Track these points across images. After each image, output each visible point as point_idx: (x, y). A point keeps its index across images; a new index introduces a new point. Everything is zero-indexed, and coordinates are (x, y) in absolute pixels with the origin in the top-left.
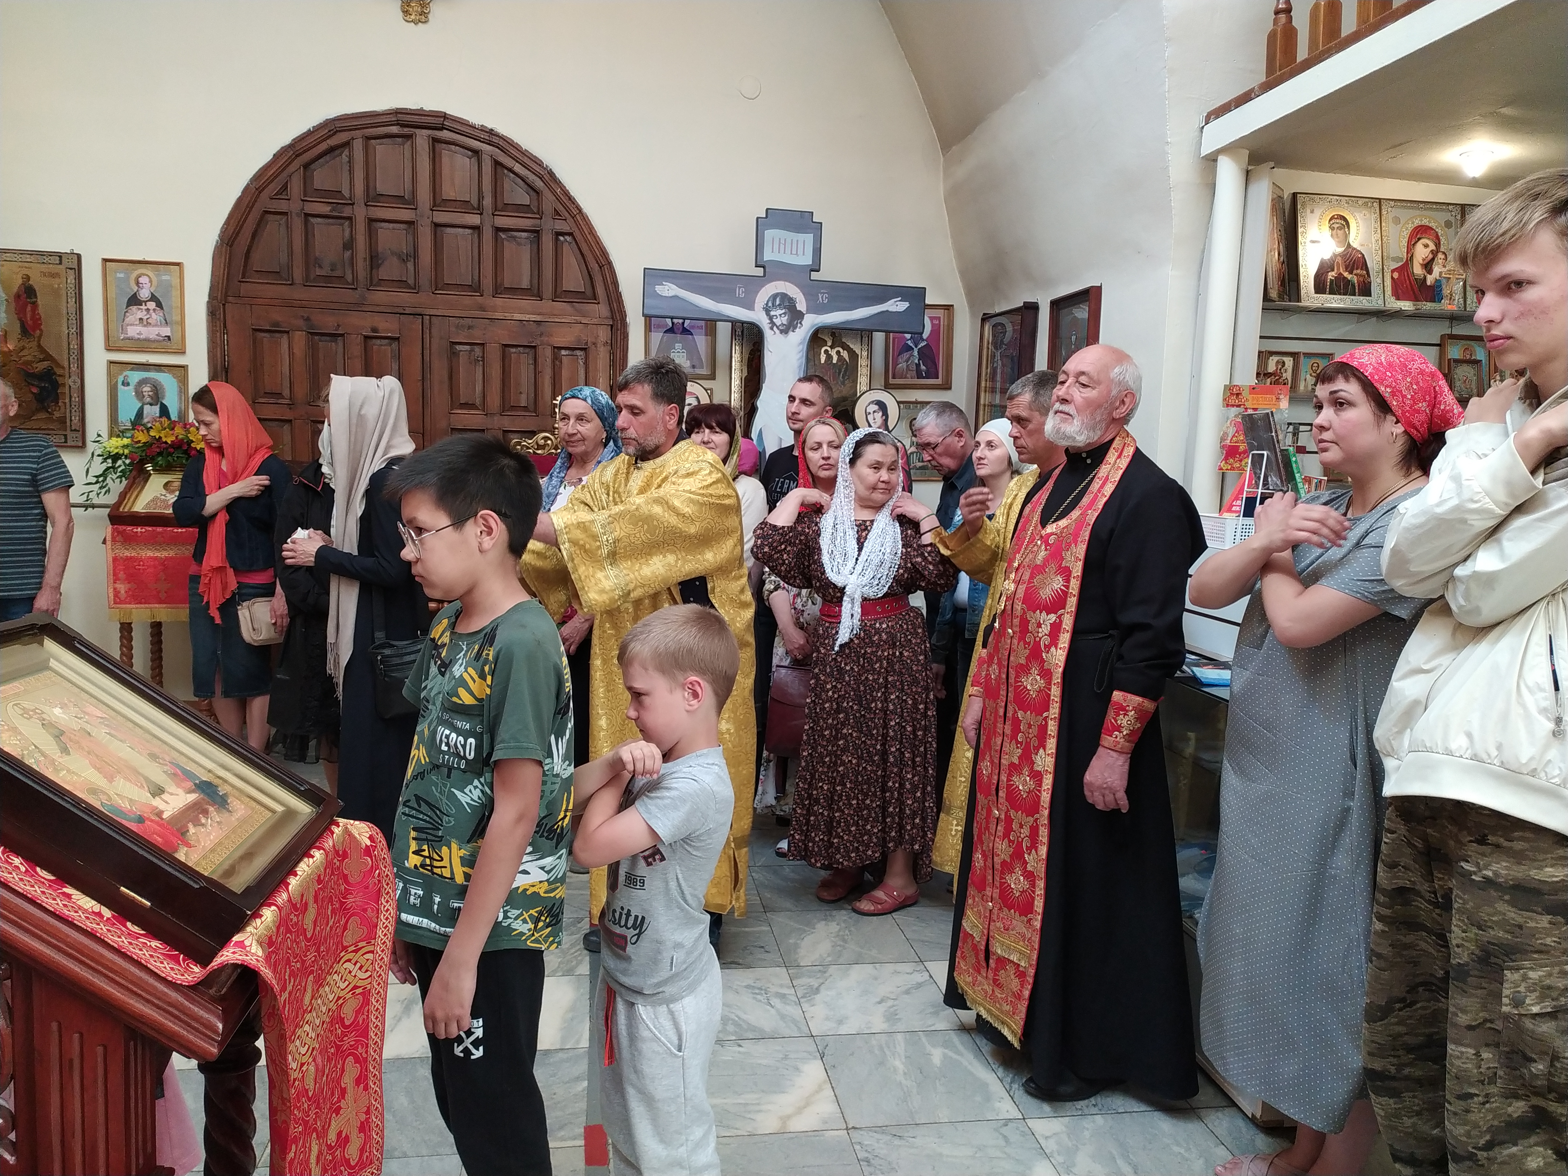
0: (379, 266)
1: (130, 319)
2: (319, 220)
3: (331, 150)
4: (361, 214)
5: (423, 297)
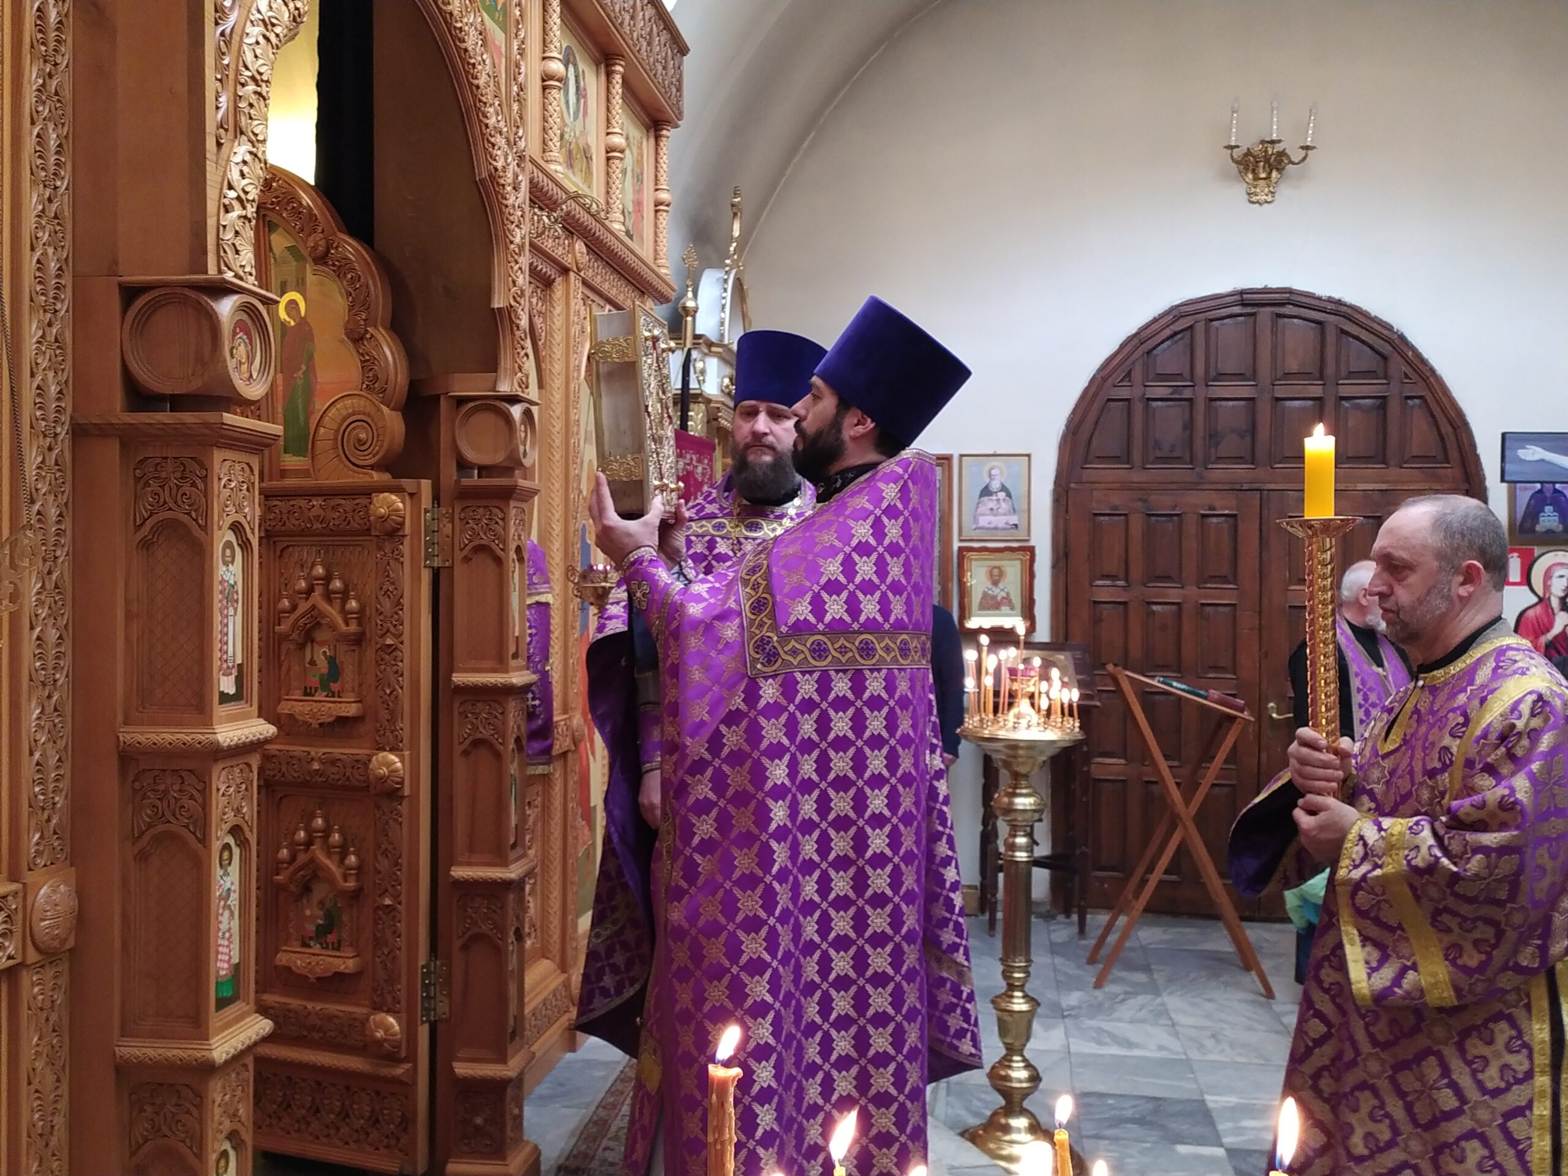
0: (1217, 444)
1: (982, 509)
2: (1160, 403)
3: (1176, 334)
4: (1201, 394)
5: (1262, 473)
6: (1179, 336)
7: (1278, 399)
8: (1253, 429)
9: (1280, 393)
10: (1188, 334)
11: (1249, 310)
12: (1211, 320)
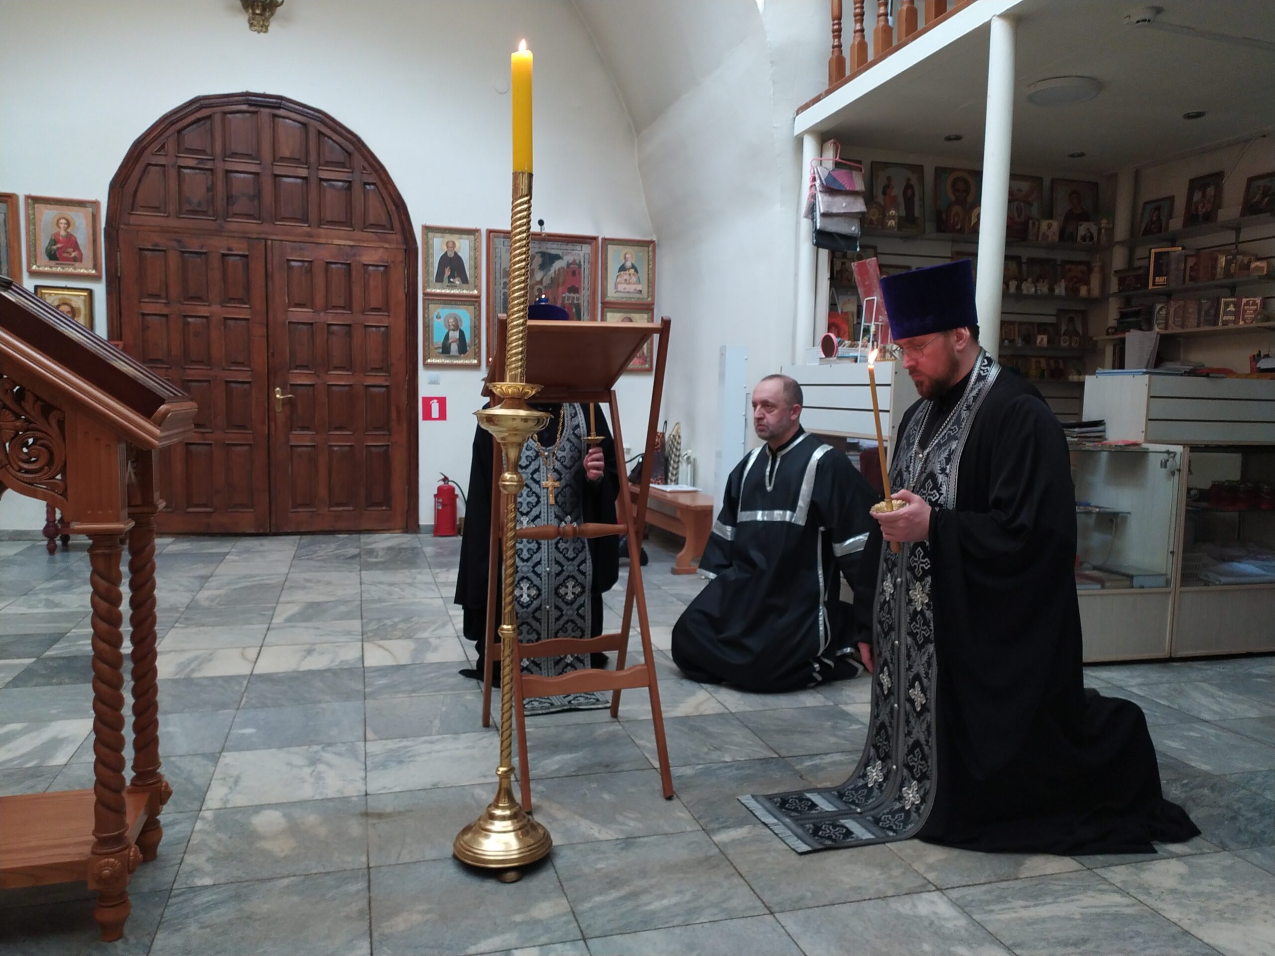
0: (233, 204)
2: (189, 170)
3: (198, 121)
4: (220, 166)
5: (266, 227)
6: (202, 122)
7: (276, 176)
8: (258, 195)
9: (278, 171)
10: (208, 122)
11: (253, 109)
12: (225, 113)
